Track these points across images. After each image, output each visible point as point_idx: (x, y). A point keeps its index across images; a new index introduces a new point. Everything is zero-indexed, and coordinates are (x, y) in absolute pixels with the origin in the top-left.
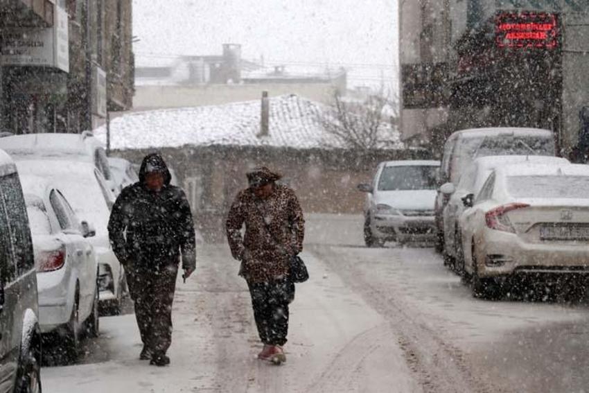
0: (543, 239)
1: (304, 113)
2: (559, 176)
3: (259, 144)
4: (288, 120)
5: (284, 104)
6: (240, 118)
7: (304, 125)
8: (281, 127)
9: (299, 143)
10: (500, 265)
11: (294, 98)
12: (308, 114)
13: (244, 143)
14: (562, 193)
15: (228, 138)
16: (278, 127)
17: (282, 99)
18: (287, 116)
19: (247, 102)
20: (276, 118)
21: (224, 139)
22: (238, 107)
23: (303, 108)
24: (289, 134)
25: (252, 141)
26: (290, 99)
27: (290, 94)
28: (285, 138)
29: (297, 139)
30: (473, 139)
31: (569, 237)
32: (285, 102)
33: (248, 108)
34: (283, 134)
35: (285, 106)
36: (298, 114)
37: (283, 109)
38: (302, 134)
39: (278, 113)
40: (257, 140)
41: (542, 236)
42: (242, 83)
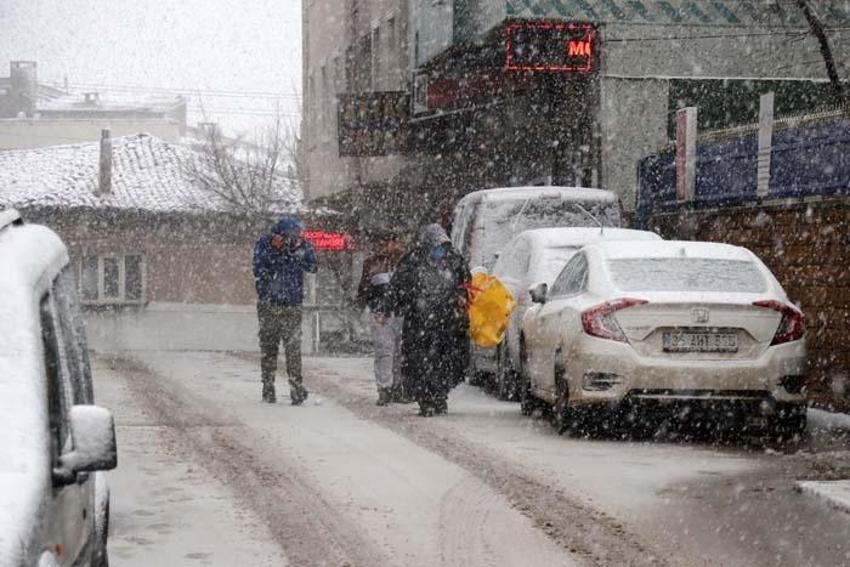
0: (666, 350)
1: (160, 161)
2: (682, 260)
3: (98, 204)
4: (138, 170)
5: (130, 149)
6: (67, 167)
7: (160, 178)
8: (128, 182)
9: (154, 204)
10: (604, 389)
11: (145, 139)
12: (166, 162)
13: (77, 203)
14: (692, 283)
15: (53, 196)
16: (123, 181)
17: (127, 142)
18: (136, 165)
19: (76, 145)
20: (120, 167)
21: (47, 198)
22: (64, 153)
23: (157, 153)
24: (139, 191)
25: (88, 201)
26: (138, 140)
27: (138, 133)
28: (134, 197)
29: (151, 198)
30: (502, 203)
31: (705, 348)
32: (131, 145)
33: (79, 153)
34: (132, 192)
35: (131, 151)
36: (151, 164)
37: (129, 156)
38: (159, 191)
39: (122, 160)
40: (94, 198)
41: (666, 346)
42: (37, 116)
